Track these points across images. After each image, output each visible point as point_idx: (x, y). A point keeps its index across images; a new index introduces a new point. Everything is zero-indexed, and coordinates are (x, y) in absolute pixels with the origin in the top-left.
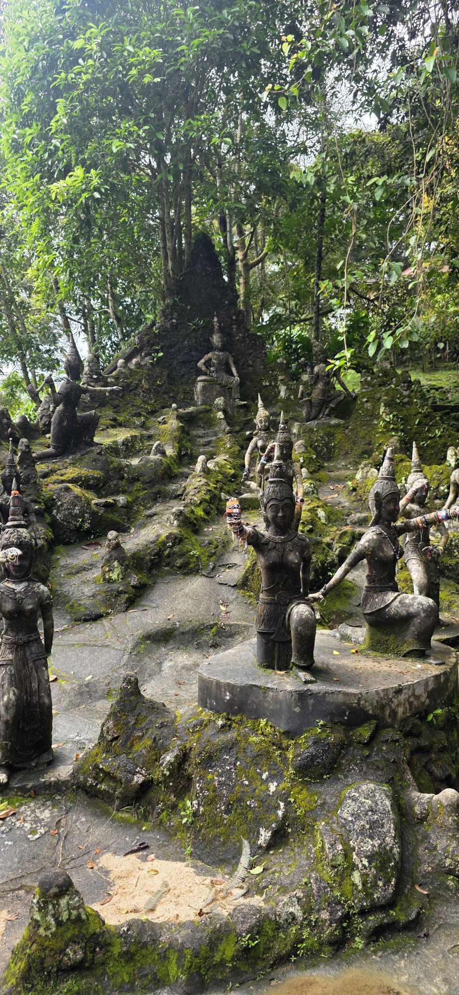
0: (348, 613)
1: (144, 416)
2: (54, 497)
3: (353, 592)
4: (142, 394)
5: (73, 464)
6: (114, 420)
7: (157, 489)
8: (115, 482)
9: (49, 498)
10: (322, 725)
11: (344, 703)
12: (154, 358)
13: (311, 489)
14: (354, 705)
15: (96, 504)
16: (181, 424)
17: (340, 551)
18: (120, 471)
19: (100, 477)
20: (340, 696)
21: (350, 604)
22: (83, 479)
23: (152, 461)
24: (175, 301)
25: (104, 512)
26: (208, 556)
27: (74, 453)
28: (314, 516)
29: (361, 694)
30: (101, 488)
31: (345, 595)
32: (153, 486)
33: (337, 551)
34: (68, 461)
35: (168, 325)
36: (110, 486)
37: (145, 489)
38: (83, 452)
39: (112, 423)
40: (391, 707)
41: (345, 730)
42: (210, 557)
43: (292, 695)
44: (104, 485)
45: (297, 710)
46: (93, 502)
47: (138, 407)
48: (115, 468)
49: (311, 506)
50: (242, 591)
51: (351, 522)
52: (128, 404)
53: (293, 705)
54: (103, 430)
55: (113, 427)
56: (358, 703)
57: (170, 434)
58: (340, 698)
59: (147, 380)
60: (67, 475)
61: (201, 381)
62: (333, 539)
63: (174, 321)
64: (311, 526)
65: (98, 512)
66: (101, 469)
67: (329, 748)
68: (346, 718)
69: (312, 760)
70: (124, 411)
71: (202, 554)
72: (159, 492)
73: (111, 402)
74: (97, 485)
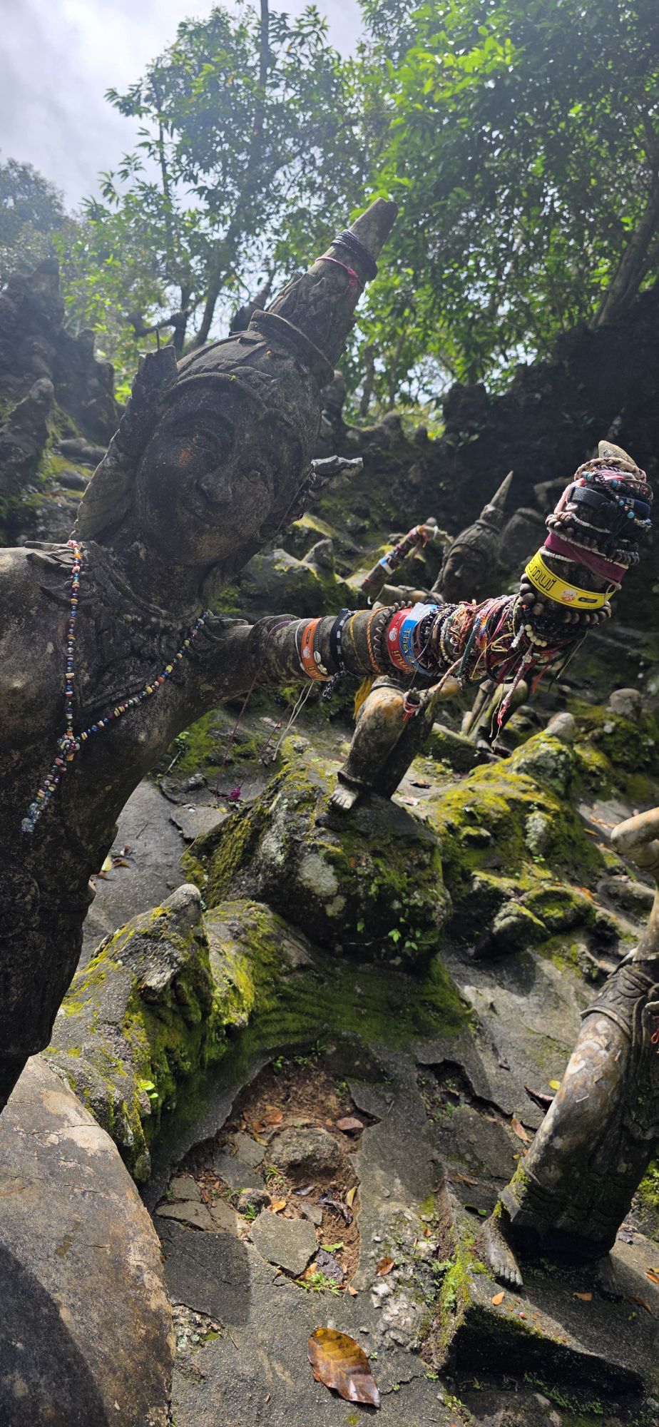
0: (375, 1066)
3: (447, 1029)
4: (396, 486)
12: (460, 440)
13: (552, 764)
17: (513, 925)
21: (406, 1049)
24: (561, 365)
26: (208, 759)
28: (515, 818)
31: (415, 1019)
33: (507, 920)
35: (522, 401)
42: (210, 762)
49: (526, 797)
50: (193, 860)
51: (606, 888)
59: (423, 470)
61: (521, 514)
62: (518, 892)
63: (538, 396)
64: (485, 833)
71: (199, 747)
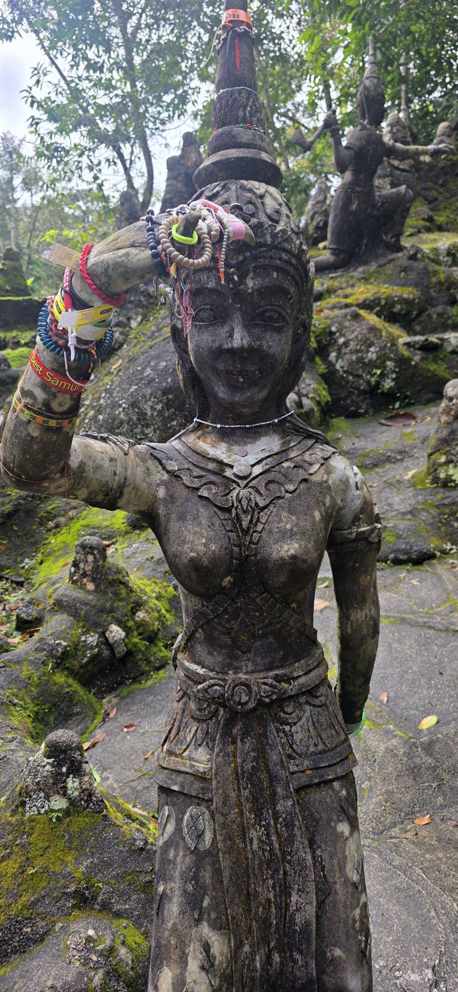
2: (334, 329)
5: (366, 279)
6: (430, 219)
8: (440, 309)
9: (324, 329)
15: (408, 345)
18: (449, 288)
19: (414, 300)
22: (383, 302)
25: (422, 359)
27: (366, 263)
30: (414, 320)
34: (356, 274)
36: (429, 316)
38: (381, 262)
39: (427, 224)
44: (419, 315)
46: (401, 341)
48: (440, 283)
54: (411, 235)
55: (429, 230)
60: (355, 297)
65: (410, 359)
66: (416, 285)
70: (445, 208)
73: (424, 193)
74: (408, 313)
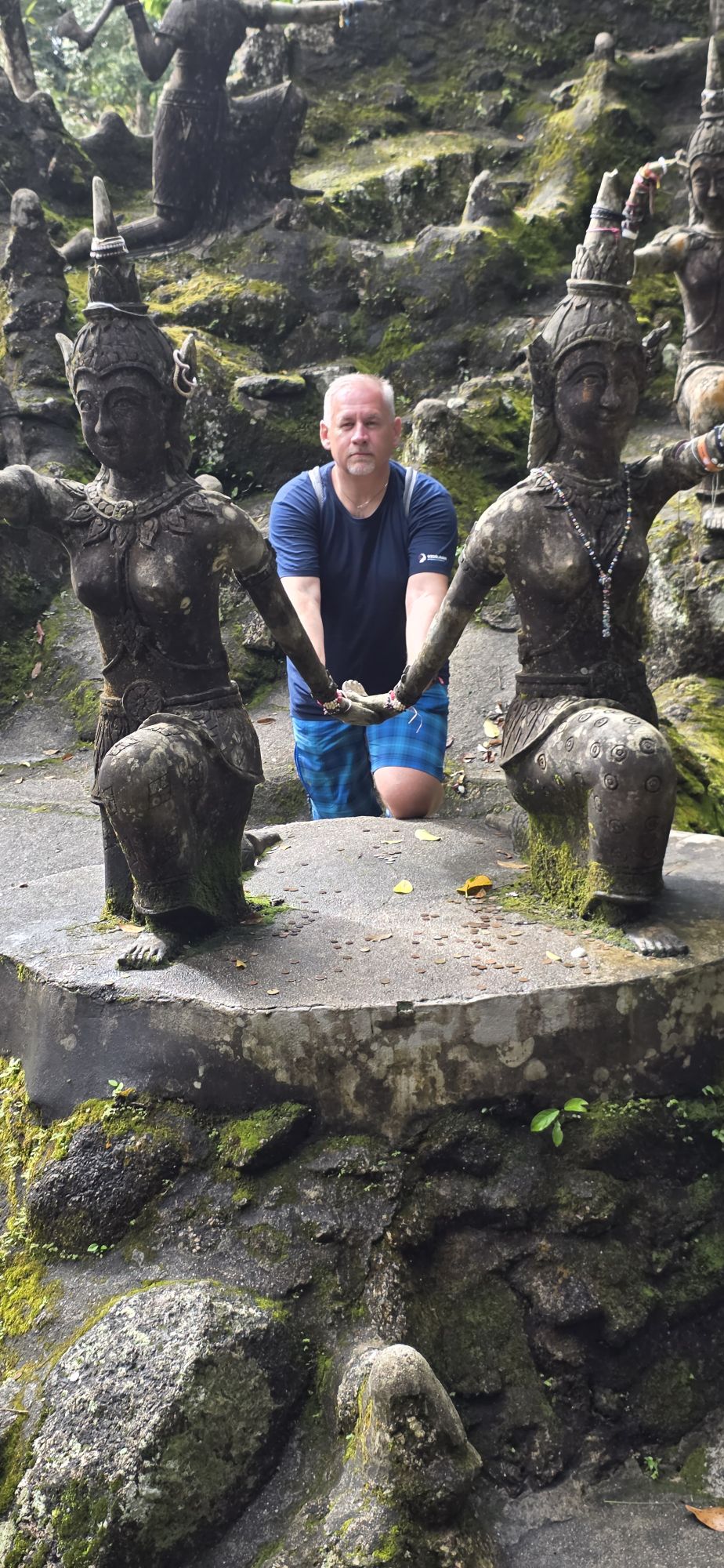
1: (513, 85)
5: (210, 264)
6: (406, 105)
7: (459, 338)
8: (324, 317)
10: (121, 1098)
11: (194, 1040)
14: (223, 1049)
15: (244, 390)
16: (615, 106)
18: (344, 279)
19: (277, 303)
20: (186, 1015)
22: (226, 310)
23: (449, 243)
25: (269, 415)
27: (223, 227)
29: (244, 1016)
30: (284, 337)
32: (446, 327)
34: (197, 252)
36: (308, 331)
37: (417, 339)
38: (249, 224)
39: (395, 117)
40: (364, 1071)
41: (195, 1120)
43: (63, 998)
44: (289, 329)
45: (69, 1042)
46: (240, 382)
47: (497, 54)
48: (327, 272)
52: (466, 47)
53: (61, 1027)
54: (359, 143)
55: (396, 130)
56: (236, 1044)
57: (570, 144)
58: (185, 1023)
60: (181, 300)
65: (246, 416)
66: (283, 277)
67: (120, 1167)
68: (197, 1085)
69: (62, 1193)
70: (448, 74)
72: (465, 348)
73: (405, 45)
74: (270, 328)
